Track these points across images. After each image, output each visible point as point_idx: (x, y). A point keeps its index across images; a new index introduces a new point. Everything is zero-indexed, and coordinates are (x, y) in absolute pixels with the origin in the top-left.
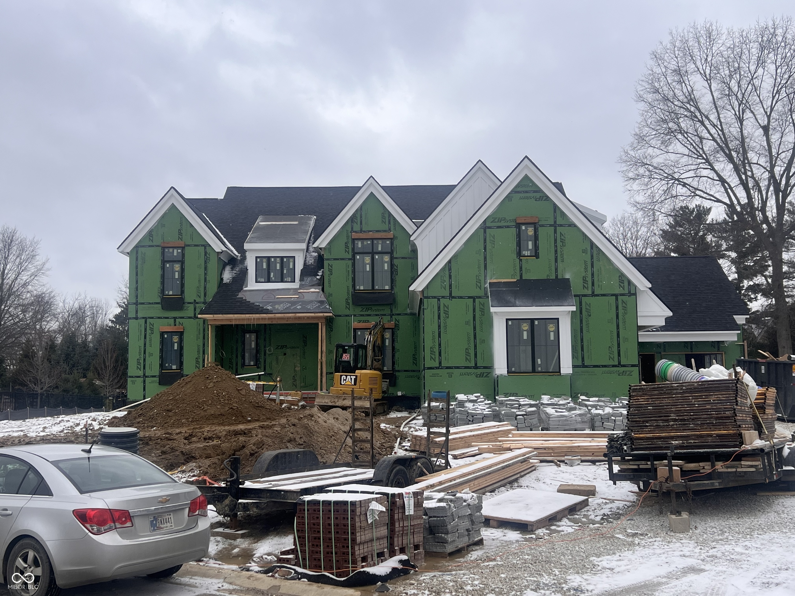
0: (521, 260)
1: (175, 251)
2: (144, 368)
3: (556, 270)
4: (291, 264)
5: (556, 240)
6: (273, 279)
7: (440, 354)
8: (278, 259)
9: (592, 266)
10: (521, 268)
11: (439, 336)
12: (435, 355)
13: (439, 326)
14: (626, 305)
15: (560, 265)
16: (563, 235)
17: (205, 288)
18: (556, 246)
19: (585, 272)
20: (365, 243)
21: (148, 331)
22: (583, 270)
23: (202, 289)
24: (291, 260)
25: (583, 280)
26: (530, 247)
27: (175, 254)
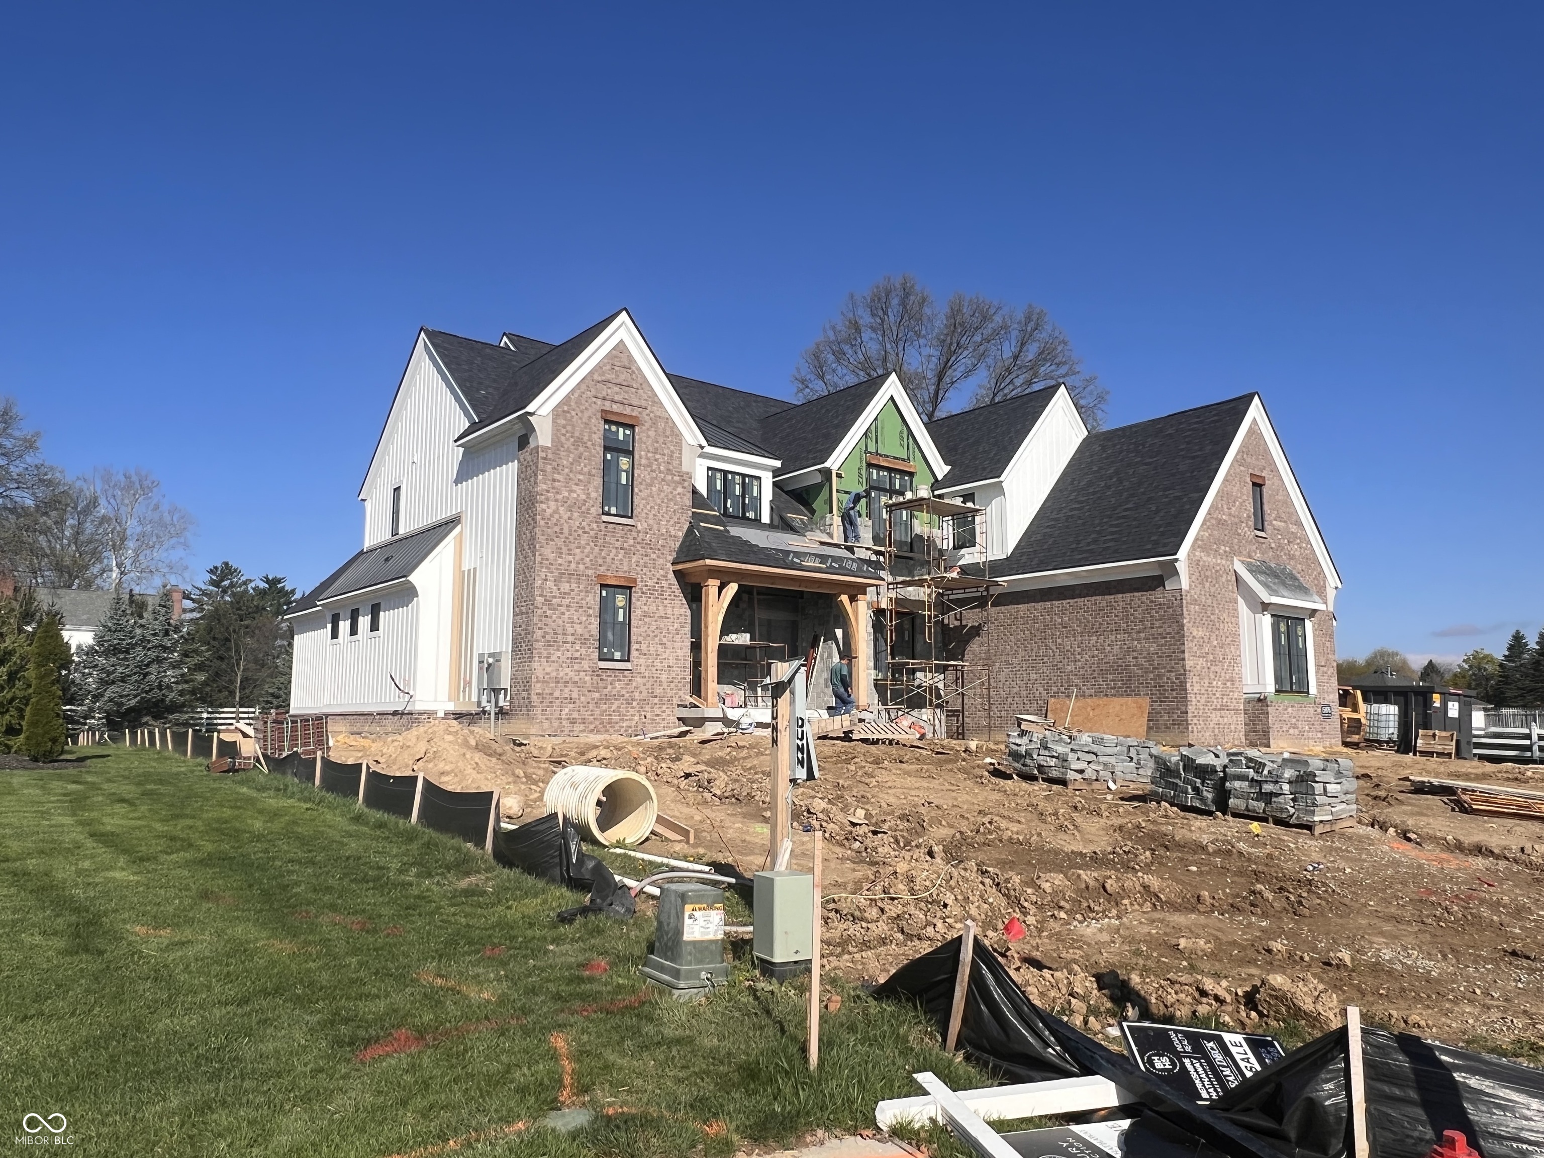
0: (1253, 534)
1: (621, 430)
3: (1278, 552)
4: (755, 488)
6: (731, 510)
8: (737, 477)
10: (1254, 545)
15: (1280, 546)
20: (881, 473)
24: (755, 483)
27: (621, 437)
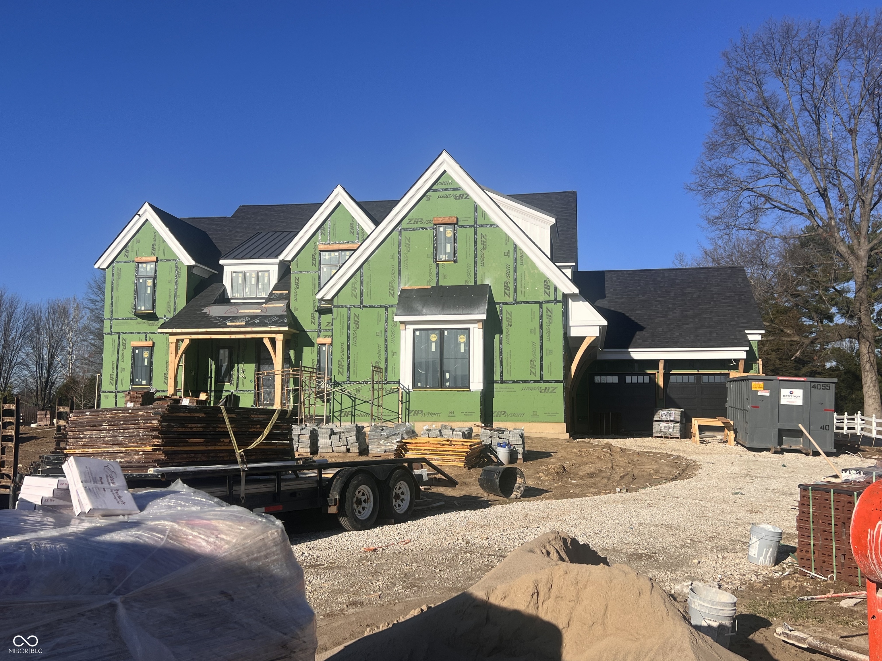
0: (437, 265)
1: (149, 265)
2: (116, 383)
3: (475, 275)
5: (476, 242)
6: (248, 293)
7: (348, 368)
8: (253, 274)
9: (515, 271)
10: (437, 274)
11: (349, 348)
12: (343, 369)
13: (349, 338)
14: (551, 313)
15: (480, 271)
16: (484, 237)
17: (175, 303)
18: (476, 249)
19: (507, 277)
21: (121, 347)
22: (504, 274)
23: (172, 304)
25: (505, 286)
26: (448, 250)
27: (148, 269)
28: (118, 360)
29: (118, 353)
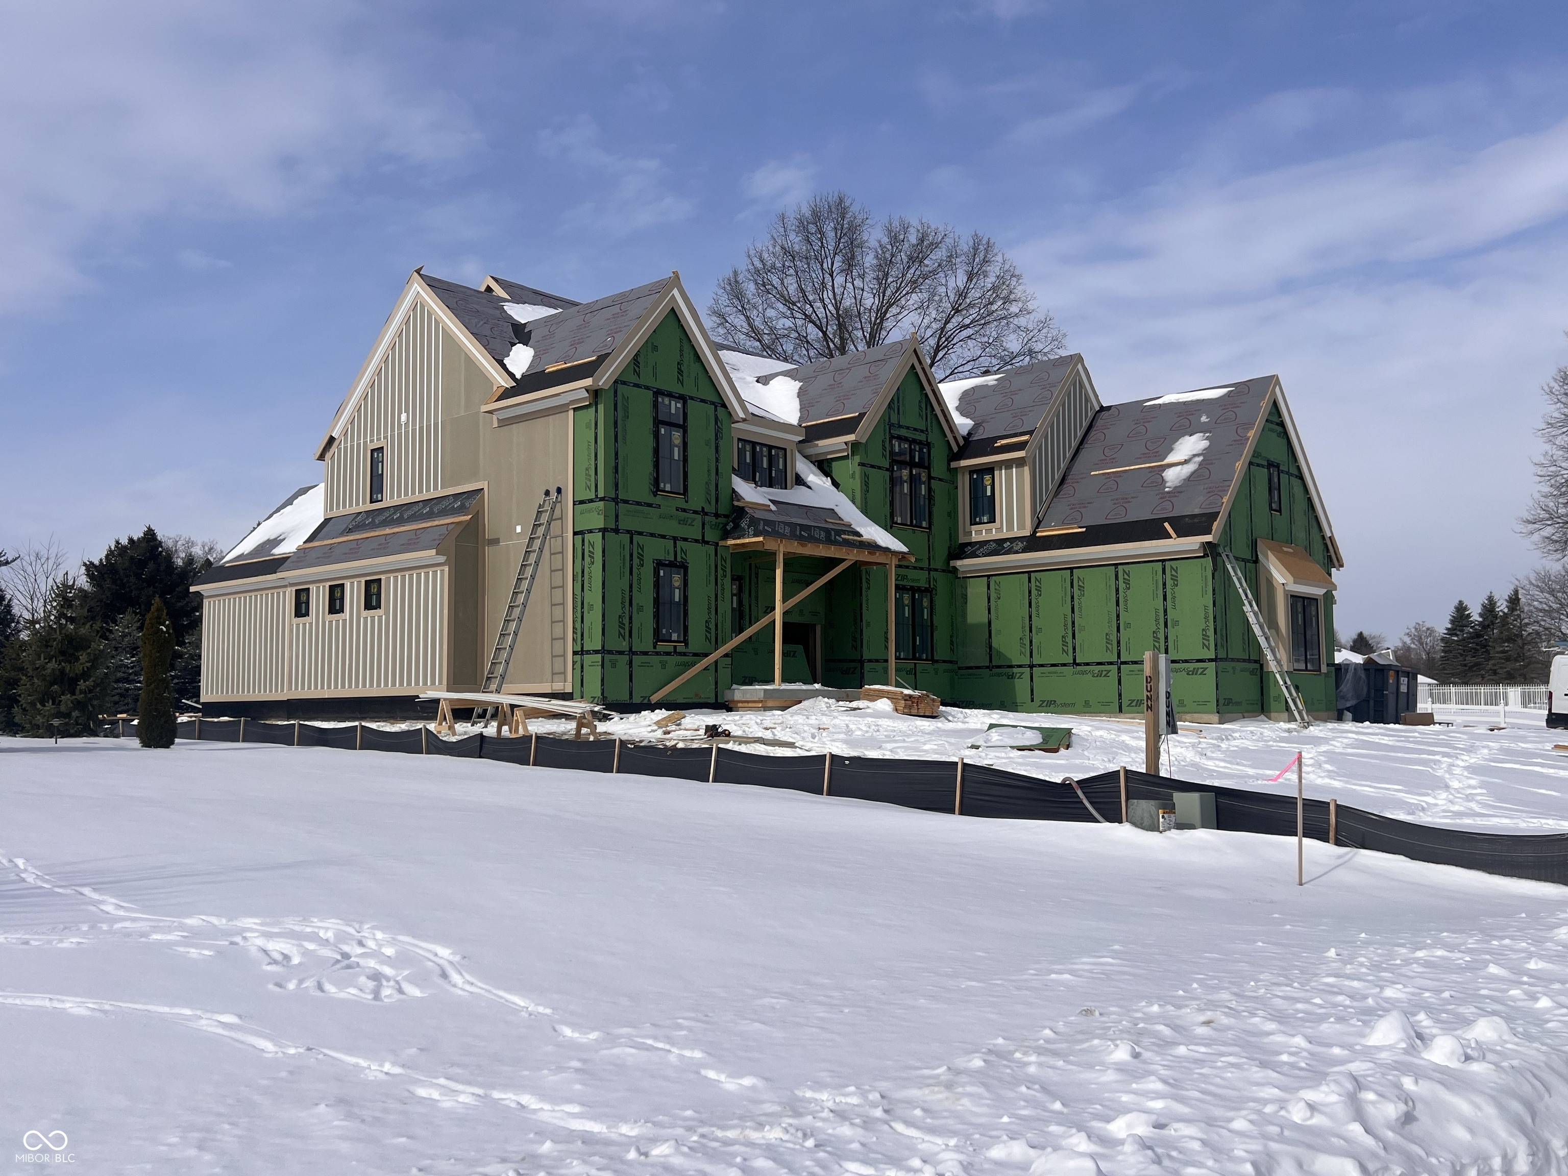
0: (1271, 515)
1: (673, 403)
2: (630, 636)
3: (1291, 533)
4: (781, 461)
6: (759, 484)
7: (1226, 641)
8: (765, 449)
10: (1272, 526)
11: (1225, 613)
13: (1225, 599)
17: (716, 486)
19: (1306, 540)
20: (903, 445)
21: (636, 561)
24: (781, 454)
26: (1276, 498)
28: (631, 587)
29: (631, 573)
